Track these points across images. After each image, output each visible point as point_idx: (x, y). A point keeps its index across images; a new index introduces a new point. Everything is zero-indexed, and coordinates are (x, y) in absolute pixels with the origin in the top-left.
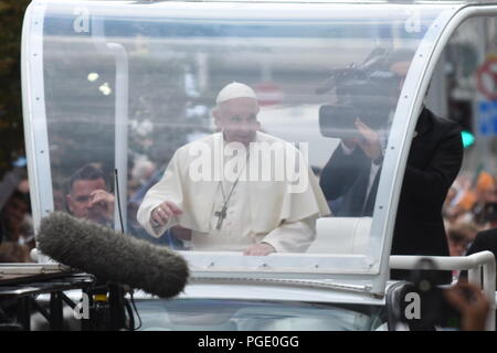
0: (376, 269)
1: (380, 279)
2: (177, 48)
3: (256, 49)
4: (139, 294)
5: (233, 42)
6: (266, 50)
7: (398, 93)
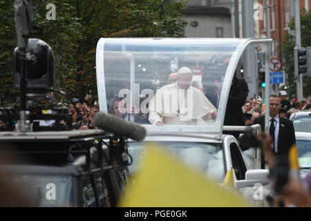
0: (218, 131)
1: (219, 134)
2: (168, 55)
3: (194, 55)
4: (129, 140)
5: (186, 53)
6: (198, 56)
7: (226, 70)
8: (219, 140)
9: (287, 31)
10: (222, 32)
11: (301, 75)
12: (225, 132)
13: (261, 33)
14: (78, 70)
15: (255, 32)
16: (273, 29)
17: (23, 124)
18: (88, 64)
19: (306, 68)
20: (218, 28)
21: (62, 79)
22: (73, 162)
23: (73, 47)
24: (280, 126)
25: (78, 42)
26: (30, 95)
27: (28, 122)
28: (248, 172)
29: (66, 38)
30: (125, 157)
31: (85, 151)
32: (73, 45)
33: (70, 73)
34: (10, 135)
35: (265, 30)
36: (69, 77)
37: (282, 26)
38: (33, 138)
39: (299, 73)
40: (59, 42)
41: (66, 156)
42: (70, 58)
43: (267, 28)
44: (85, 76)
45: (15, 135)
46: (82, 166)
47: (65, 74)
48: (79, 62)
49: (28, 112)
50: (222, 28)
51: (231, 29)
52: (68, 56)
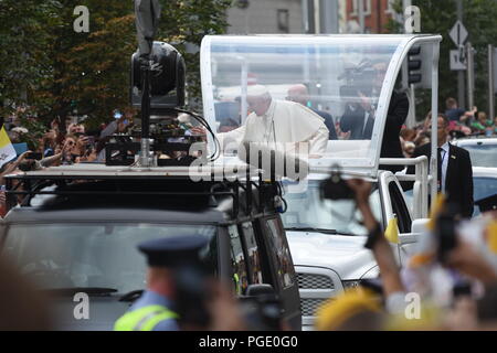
0: (373, 165)
1: (374, 170)
8: (373, 178)
9: (390, 15)
10: (287, 16)
11: (412, 85)
12: (382, 167)
13: (350, 18)
14: (56, 78)
15: (339, 17)
16: (369, 12)
17: (144, 156)
18: (72, 68)
19: (420, 76)
20: (280, 11)
21: (29, 91)
22: (216, 206)
23: (48, 39)
24: (450, 158)
25: (56, 32)
26: (153, 117)
27: (151, 153)
28: (414, 223)
29: (36, 24)
30: (278, 201)
31: (232, 191)
32: (49, 36)
33: (43, 83)
34: (130, 171)
35: (355, 14)
36: (41, 88)
37: (382, 7)
38: (165, 174)
39: (410, 83)
40: (26, 33)
41: (207, 199)
42: (42, 59)
43: (358, 10)
44: (66, 87)
45: (137, 170)
46: (228, 212)
47: (35, 83)
48: (58, 65)
49: (151, 140)
50: (286, 11)
51: (301, 11)
52: (39, 55)
